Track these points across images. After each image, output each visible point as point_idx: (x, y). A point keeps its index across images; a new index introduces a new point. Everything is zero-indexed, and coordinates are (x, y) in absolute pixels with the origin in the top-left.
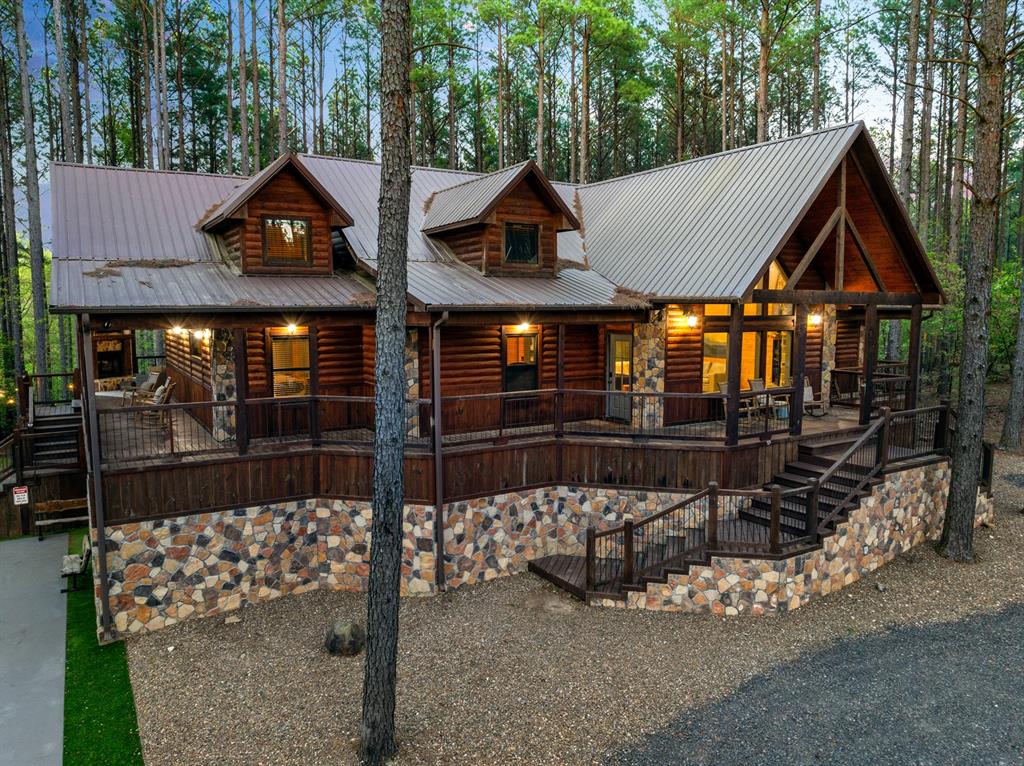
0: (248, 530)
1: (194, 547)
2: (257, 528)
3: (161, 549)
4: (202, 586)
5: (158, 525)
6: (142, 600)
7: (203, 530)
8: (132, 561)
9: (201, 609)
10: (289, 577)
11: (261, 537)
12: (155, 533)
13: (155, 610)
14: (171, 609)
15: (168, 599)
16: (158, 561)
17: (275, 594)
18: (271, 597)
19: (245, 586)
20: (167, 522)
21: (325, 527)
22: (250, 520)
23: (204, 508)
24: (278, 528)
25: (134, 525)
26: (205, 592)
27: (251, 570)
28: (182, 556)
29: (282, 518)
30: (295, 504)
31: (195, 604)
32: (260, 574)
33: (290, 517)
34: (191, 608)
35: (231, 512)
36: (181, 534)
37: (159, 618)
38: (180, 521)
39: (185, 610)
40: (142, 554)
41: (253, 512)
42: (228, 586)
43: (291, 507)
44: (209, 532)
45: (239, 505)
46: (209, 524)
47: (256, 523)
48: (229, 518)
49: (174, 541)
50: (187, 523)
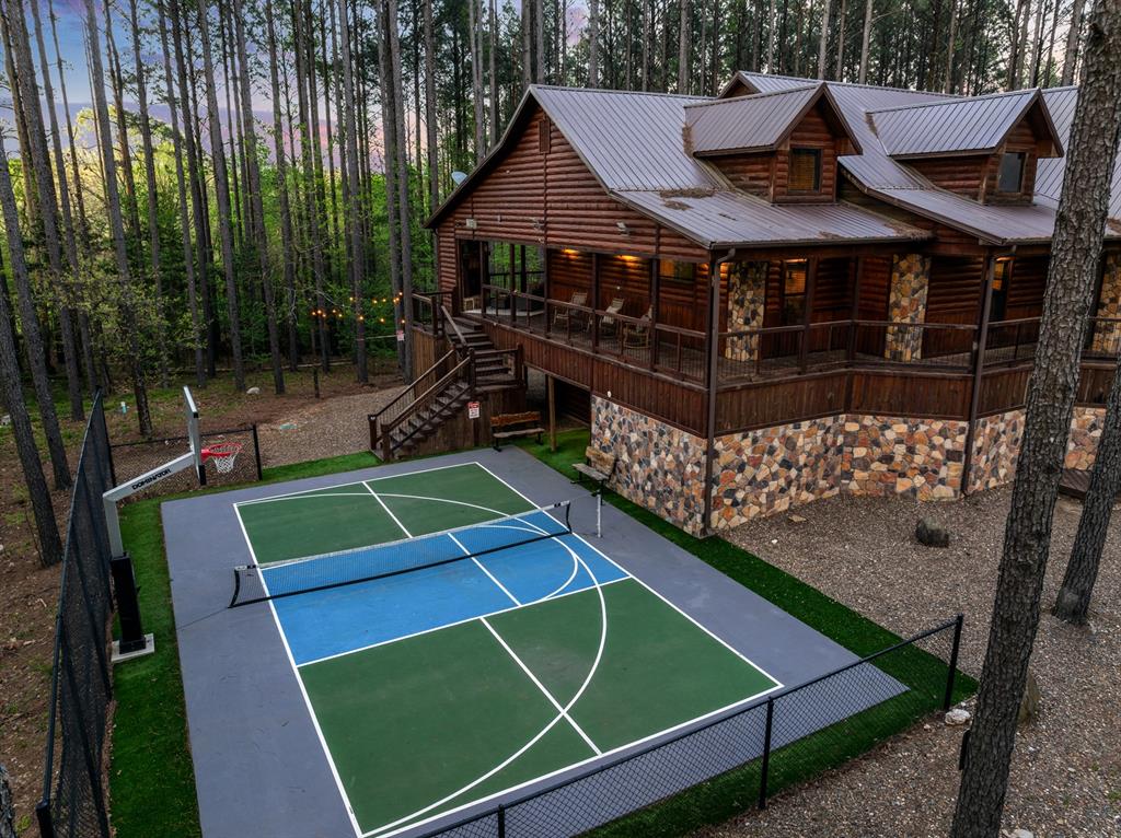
0: (800, 442)
1: (766, 456)
2: (807, 440)
3: (744, 458)
4: (766, 490)
5: (745, 437)
6: (728, 502)
7: (772, 441)
8: (725, 468)
9: (764, 510)
10: (822, 483)
11: (808, 448)
12: (743, 444)
13: (735, 510)
14: (745, 510)
15: (744, 501)
16: (741, 468)
17: (811, 497)
18: (809, 500)
19: (793, 490)
20: (751, 434)
21: (852, 439)
22: (803, 433)
23: (774, 422)
24: (819, 439)
25: (729, 436)
26: (768, 495)
27: (799, 476)
28: (756, 464)
29: (823, 431)
30: (831, 418)
31: (760, 505)
32: (803, 480)
33: (828, 431)
34: (757, 508)
35: (791, 426)
36: (759, 444)
37: (737, 517)
38: (759, 433)
39: (754, 510)
40: (732, 462)
41: (805, 425)
42: (782, 491)
43: (829, 421)
44: (776, 443)
45: (796, 421)
46: (776, 436)
47: (808, 435)
48: (790, 430)
49: (753, 452)
50: (763, 436)
